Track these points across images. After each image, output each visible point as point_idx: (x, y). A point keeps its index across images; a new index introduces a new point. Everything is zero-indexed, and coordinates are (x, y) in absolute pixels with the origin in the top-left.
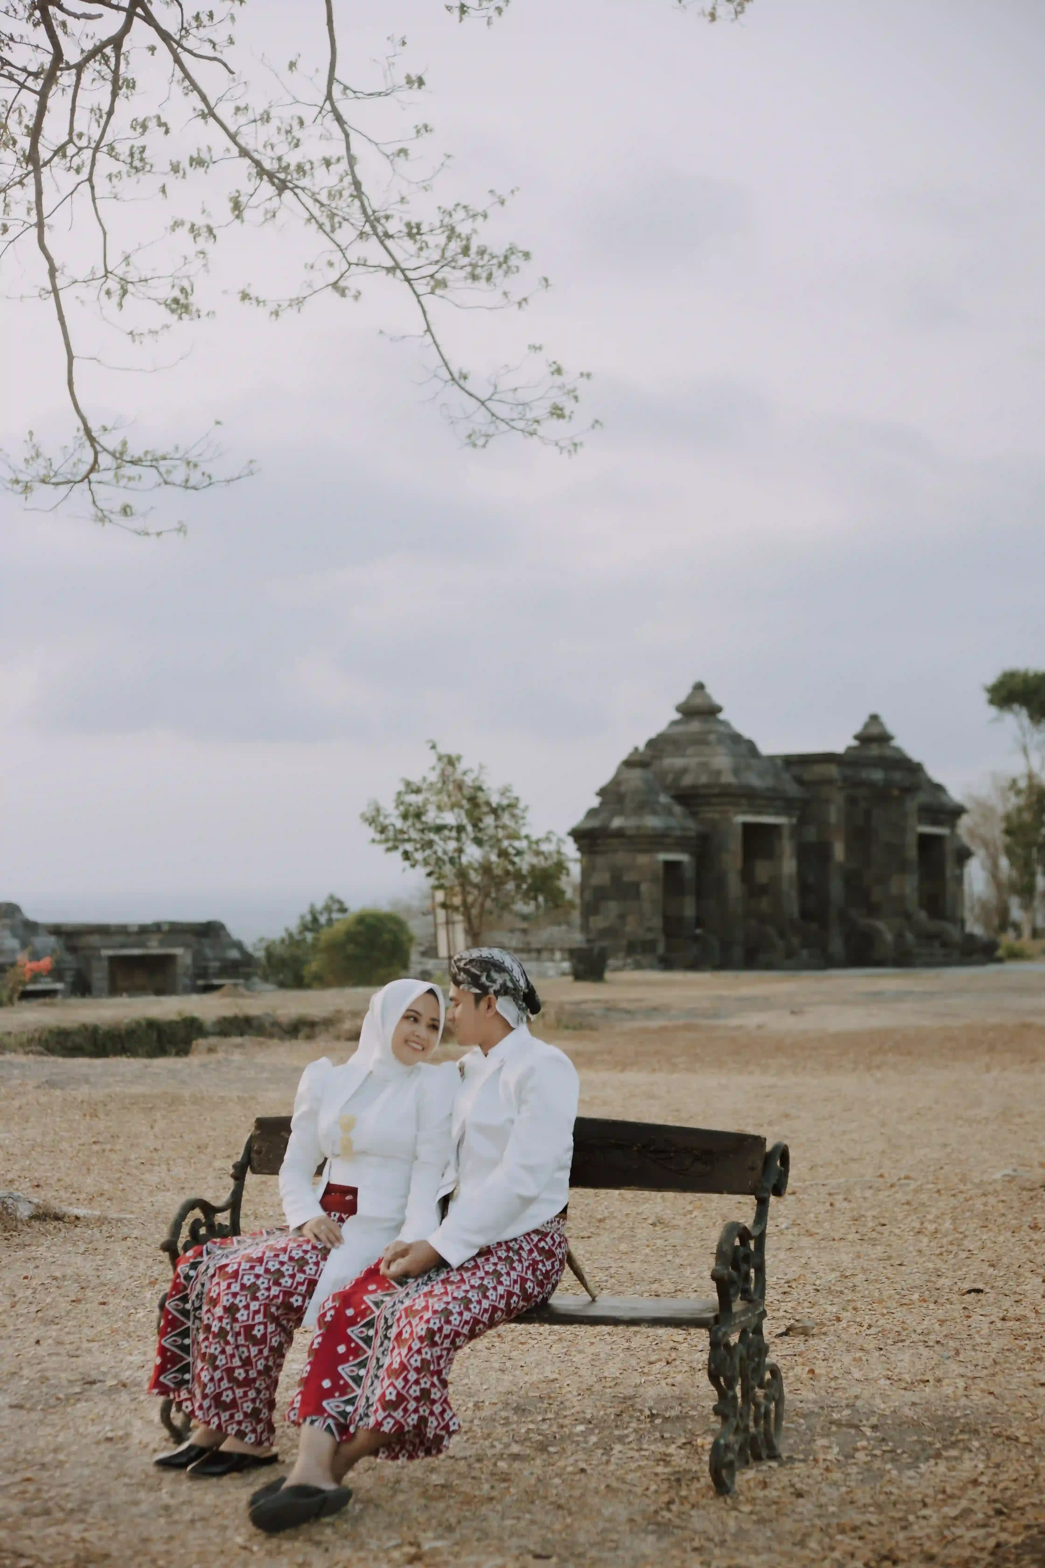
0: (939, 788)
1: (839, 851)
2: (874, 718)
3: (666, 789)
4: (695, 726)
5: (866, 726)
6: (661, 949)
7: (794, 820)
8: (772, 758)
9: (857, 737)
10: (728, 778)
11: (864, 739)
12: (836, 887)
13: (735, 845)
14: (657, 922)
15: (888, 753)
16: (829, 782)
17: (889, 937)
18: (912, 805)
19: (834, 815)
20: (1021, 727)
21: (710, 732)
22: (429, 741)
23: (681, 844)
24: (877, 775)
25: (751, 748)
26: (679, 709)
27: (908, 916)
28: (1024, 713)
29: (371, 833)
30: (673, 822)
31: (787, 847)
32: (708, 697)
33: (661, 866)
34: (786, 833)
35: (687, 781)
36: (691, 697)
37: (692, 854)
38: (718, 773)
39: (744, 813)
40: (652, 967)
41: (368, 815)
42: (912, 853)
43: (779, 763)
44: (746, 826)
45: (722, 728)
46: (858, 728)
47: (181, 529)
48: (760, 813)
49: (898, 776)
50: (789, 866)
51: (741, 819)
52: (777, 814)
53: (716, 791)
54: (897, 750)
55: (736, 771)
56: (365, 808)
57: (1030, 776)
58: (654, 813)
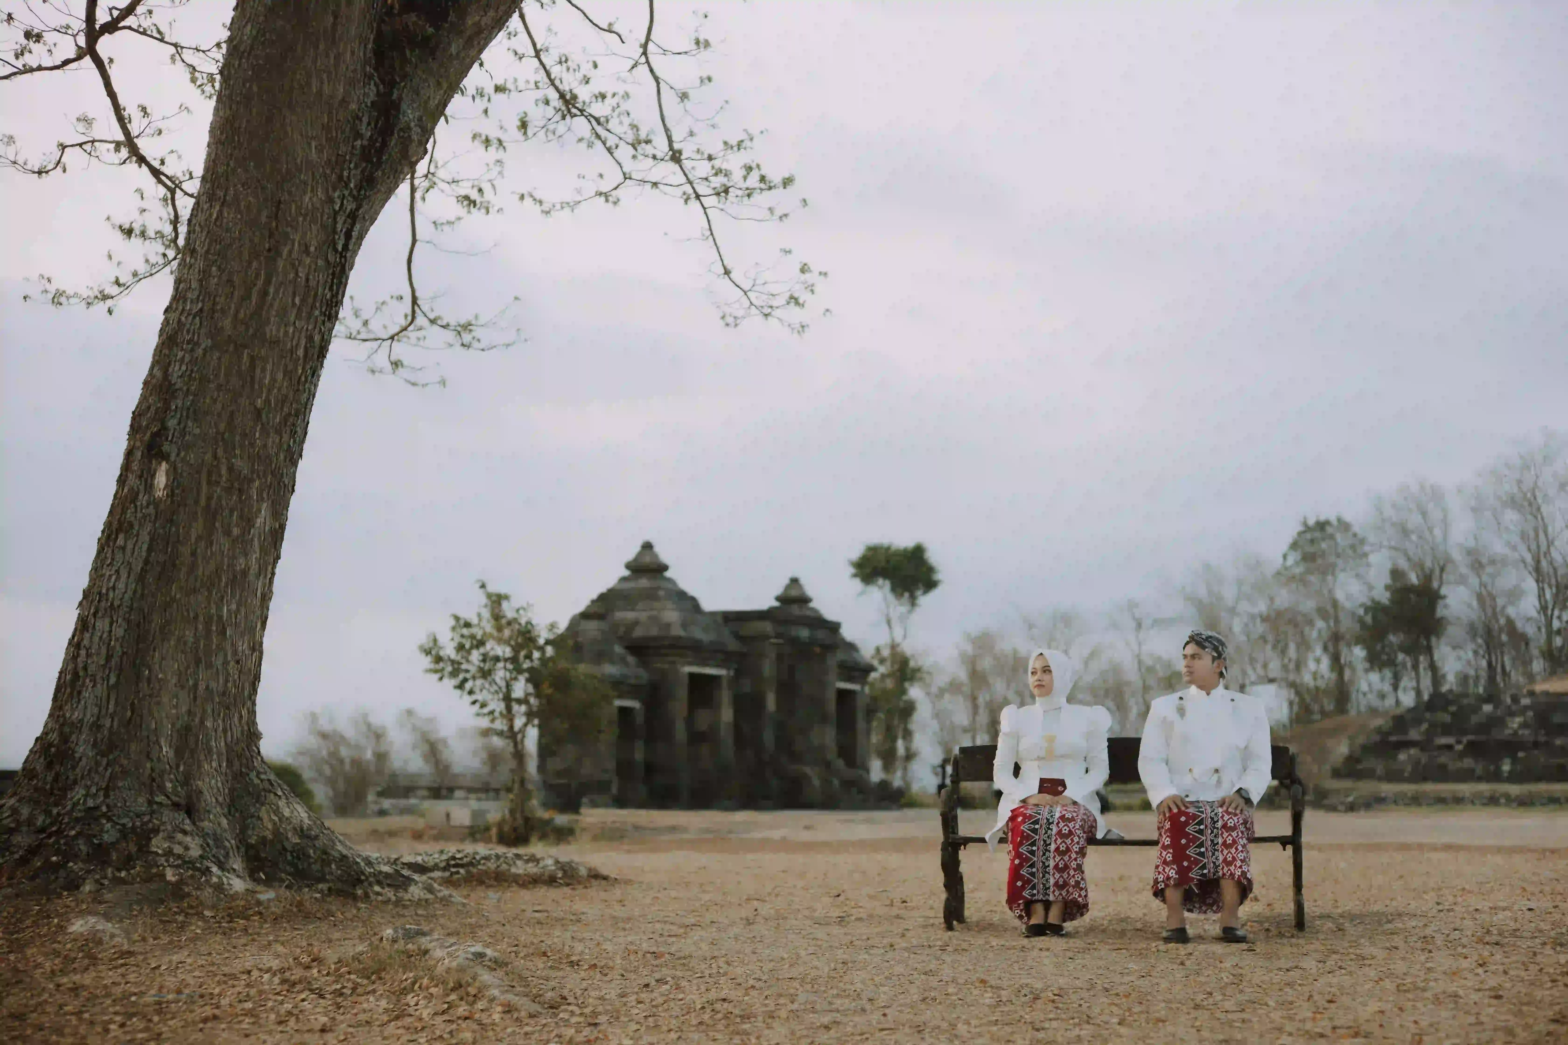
0: (851, 647)
1: (771, 702)
2: (794, 581)
3: (621, 639)
4: (644, 582)
5: (787, 588)
6: (614, 790)
7: (732, 673)
8: (713, 614)
9: (778, 599)
10: (677, 631)
11: (784, 600)
12: (768, 737)
13: (682, 693)
14: (611, 765)
15: (808, 613)
16: (766, 637)
17: (816, 782)
18: (833, 661)
19: (768, 668)
20: (885, 599)
21: (659, 588)
22: (478, 581)
23: (633, 691)
24: (804, 633)
25: (694, 603)
26: (628, 566)
27: (828, 765)
28: (887, 584)
29: (427, 662)
30: (625, 671)
31: (725, 697)
32: (656, 556)
33: (616, 711)
34: (725, 683)
35: (638, 633)
36: (639, 555)
37: (643, 702)
38: (668, 625)
39: (691, 664)
40: (606, 806)
41: (427, 647)
42: (832, 706)
43: (720, 619)
44: (692, 676)
45: (670, 586)
46: (779, 590)
47: (443, 382)
48: (704, 664)
49: (821, 634)
50: (727, 714)
51: (688, 669)
52: (718, 666)
53: (666, 643)
54: (814, 610)
55: (684, 625)
56: (423, 639)
57: (893, 647)
58: (612, 662)
